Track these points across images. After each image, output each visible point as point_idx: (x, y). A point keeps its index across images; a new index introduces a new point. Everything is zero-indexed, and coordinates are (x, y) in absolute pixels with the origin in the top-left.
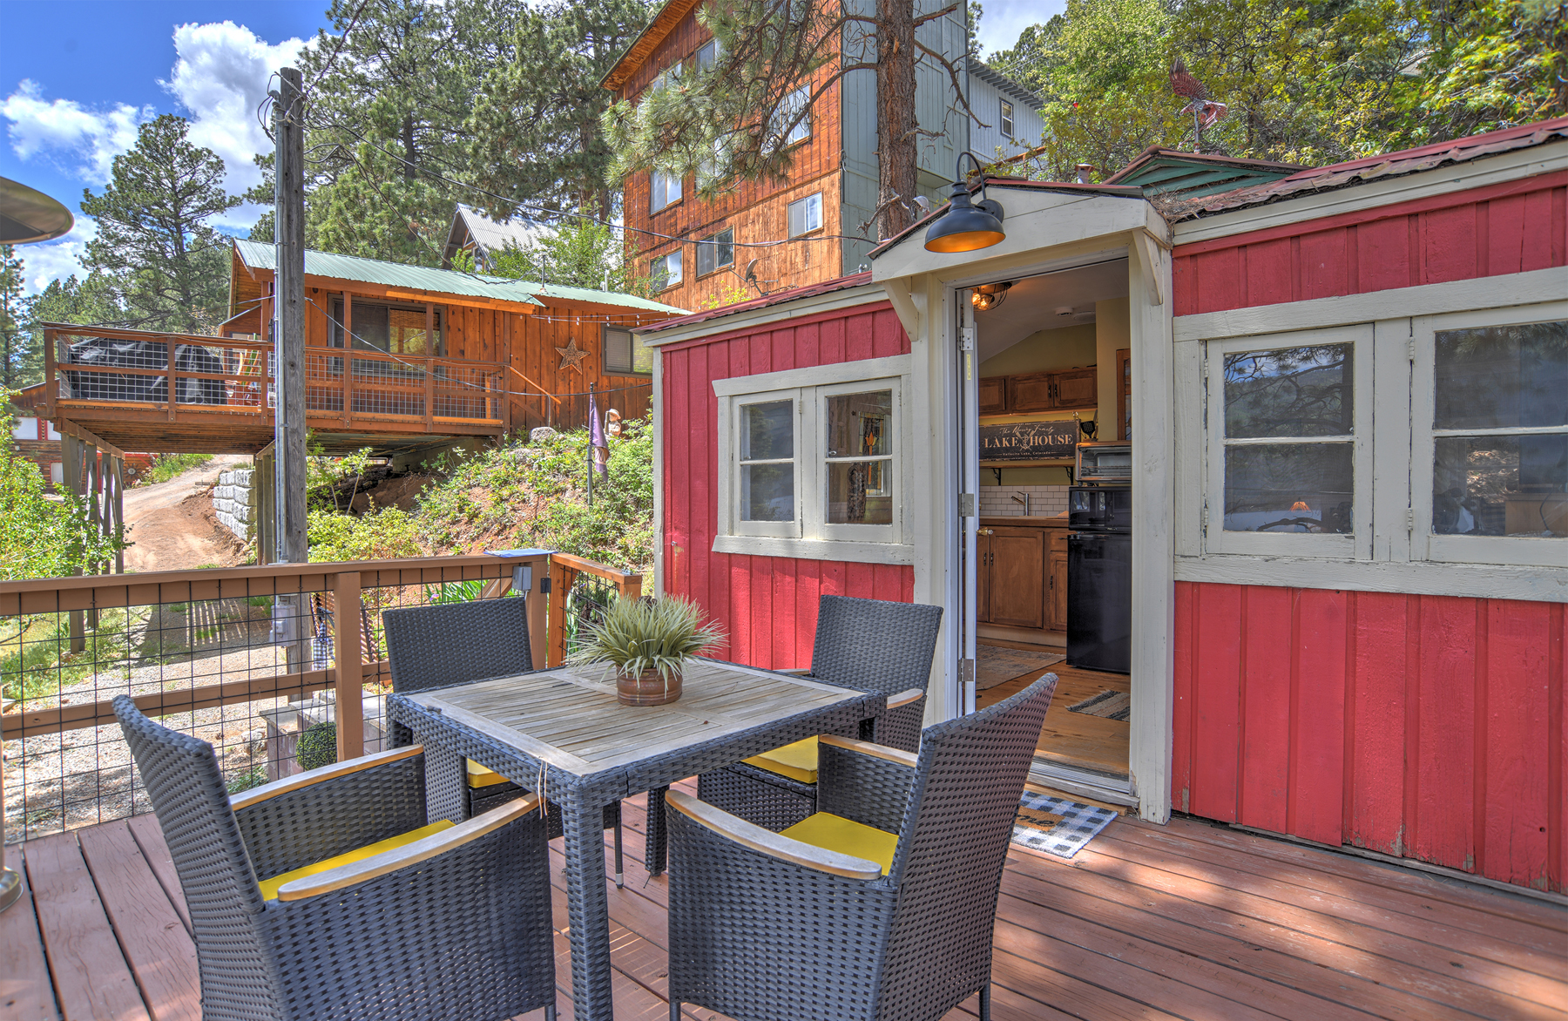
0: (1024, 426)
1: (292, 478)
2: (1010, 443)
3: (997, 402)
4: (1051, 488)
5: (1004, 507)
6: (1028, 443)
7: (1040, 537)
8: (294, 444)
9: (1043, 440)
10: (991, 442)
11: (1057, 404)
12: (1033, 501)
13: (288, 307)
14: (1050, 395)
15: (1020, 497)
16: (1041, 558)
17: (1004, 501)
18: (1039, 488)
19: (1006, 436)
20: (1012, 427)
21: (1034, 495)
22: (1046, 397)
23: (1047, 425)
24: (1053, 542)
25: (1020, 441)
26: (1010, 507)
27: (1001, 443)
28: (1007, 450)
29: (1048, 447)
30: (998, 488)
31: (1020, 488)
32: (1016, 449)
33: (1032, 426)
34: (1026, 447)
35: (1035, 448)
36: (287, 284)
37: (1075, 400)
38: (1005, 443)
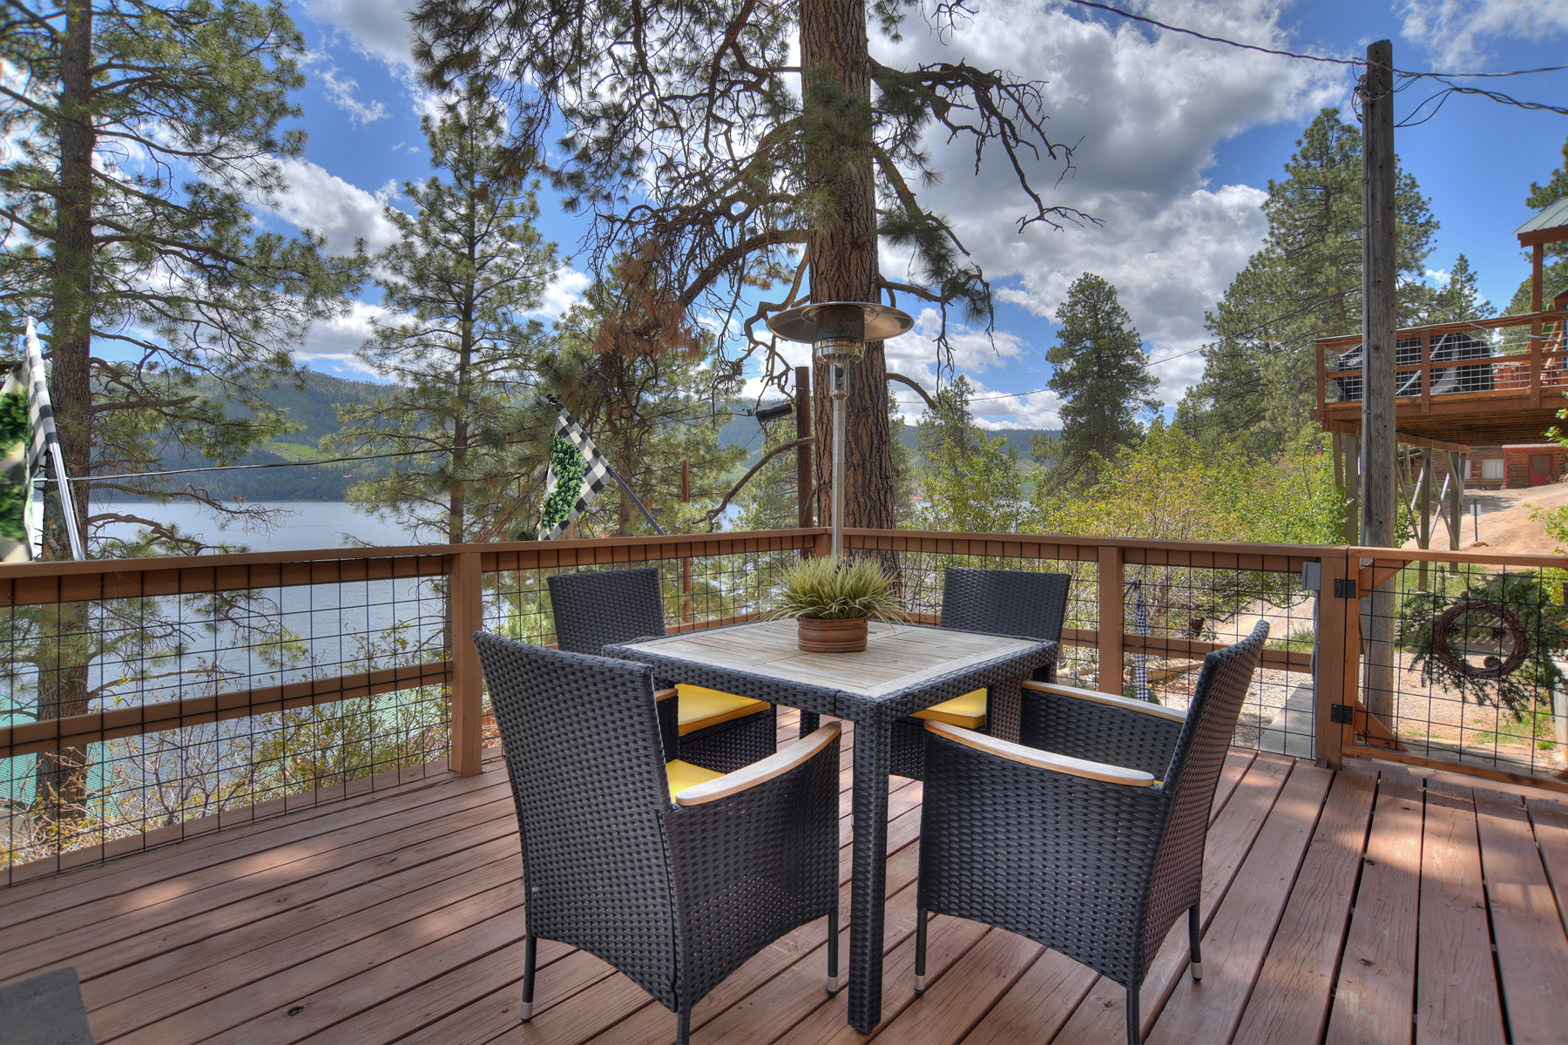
1: (1374, 466)
8: (1377, 430)
13: (1372, 290)
36: (1372, 266)
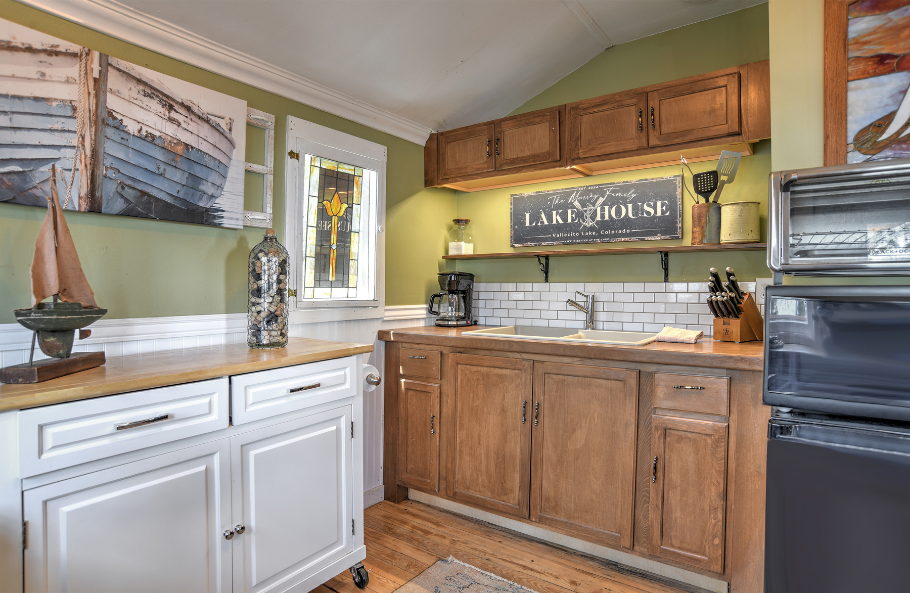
0: (587, 191)
2: (565, 218)
3: (546, 149)
4: (630, 286)
5: (553, 315)
6: (593, 217)
7: (633, 382)
9: (618, 212)
10: (535, 217)
11: (653, 141)
12: (599, 307)
14: (641, 127)
15: (580, 299)
16: (633, 420)
17: (554, 306)
18: (610, 286)
19: (557, 208)
20: (567, 194)
21: (601, 297)
22: (633, 130)
23: (626, 187)
24: (660, 392)
25: (580, 215)
26: (563, 315)
27: (550, 218)
28: (558, 228)
29: (626, 223)
30: (545, 286)
31: (580, 287)
32: (573, 227)
33: (600, 191)
34: (589, 223)
35: (603, 224)
37: (689, 131)
38: (557, 218)
